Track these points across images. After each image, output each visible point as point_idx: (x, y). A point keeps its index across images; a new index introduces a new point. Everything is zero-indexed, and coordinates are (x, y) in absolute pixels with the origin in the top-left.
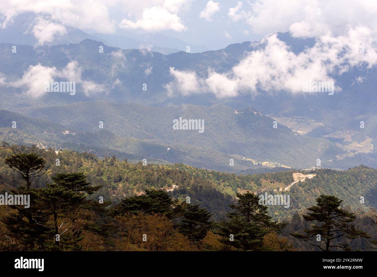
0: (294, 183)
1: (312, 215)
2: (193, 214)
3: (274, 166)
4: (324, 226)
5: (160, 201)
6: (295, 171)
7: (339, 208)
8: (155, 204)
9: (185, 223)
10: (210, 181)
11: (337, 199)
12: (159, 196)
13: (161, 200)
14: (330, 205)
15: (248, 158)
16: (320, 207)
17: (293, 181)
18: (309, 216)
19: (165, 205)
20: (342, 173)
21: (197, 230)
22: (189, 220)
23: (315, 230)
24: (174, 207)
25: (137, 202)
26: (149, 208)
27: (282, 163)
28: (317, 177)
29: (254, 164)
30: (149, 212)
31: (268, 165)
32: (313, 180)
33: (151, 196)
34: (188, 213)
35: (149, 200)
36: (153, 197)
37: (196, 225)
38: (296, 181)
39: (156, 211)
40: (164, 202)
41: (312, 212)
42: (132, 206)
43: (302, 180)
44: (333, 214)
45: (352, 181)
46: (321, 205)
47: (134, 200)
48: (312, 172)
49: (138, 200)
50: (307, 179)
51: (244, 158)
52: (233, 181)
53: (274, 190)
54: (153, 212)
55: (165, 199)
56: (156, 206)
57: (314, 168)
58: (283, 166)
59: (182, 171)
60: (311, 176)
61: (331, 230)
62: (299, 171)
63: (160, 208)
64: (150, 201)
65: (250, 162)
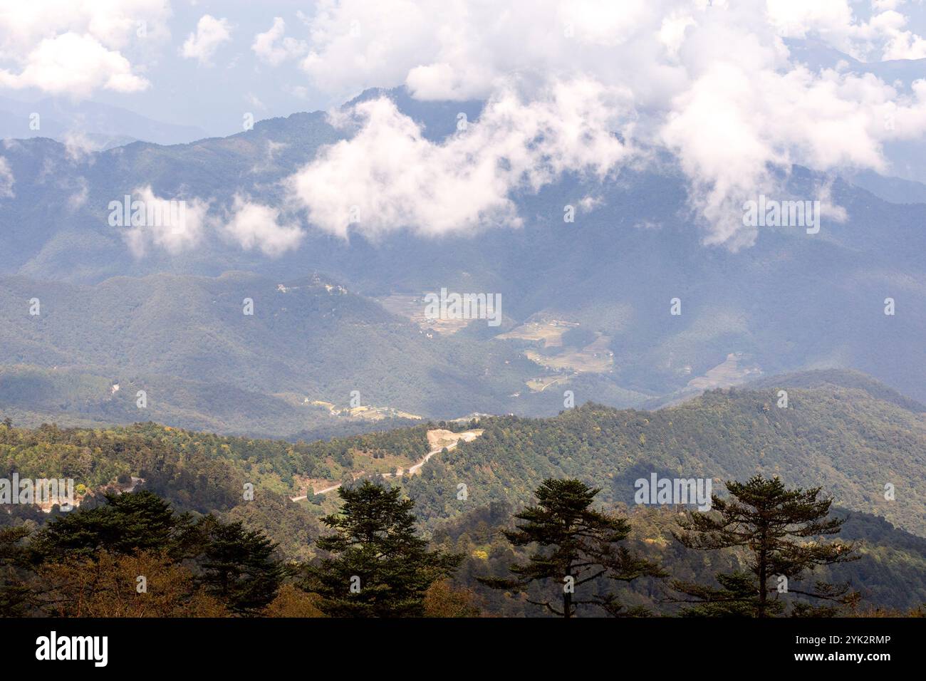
0: (431, 454)
1: (526, 529)
2: (229, 547)
3: (381, 417)
4: (556, 556)
5: (144, 520)
6: (431, 426)
7: (590, 508)
8: (133, 528)
9: (210, 571)
10: (226, 462)
12: (141, 507)
13: (148, 517)
14: (571, 503)
15: (317, 398)
16: (544, 510)
17: (428, 449)
18: (518, 532)
19: (159, 528)
20: (543, 424)
21: (239, 587)
22: (218, 562)
23: (539, 566)
24: (180, 533)
25: (87, 527)
26: (120, 540)
27: (399, 408)
28: (485, 437)
29: (333, 413)
30: (127, 550)
31: (366, 415)
32: (476, 446)
33: (122, 510)
34: (215, 546)
35: (118, 518)
36: (128, 510)
37: (237, 573)
38: (436, 449)
39: (142, 546)
40: (155, 521)
41: (525, 522)
42: (75, 536)
43: (451, 447)
44: (577, 524)
45: (569, 443)
46: (549, 505)
47: (79, 521)
48: (473, 426)
49: (91, 520)
50: (462, 444)
51: (306, 400)
52: (281, 458)
53: (384, 475)
54: (136, 548)
55: (156, 512)
56: (138, 533)
57: (477, 417)
58: (401, 414)
59: (154, 440)
60: (470, 436)
61: (574, 562)
62: (442, 425)
63: (146, 536)
64: (122, 521)
65: (321, 408)
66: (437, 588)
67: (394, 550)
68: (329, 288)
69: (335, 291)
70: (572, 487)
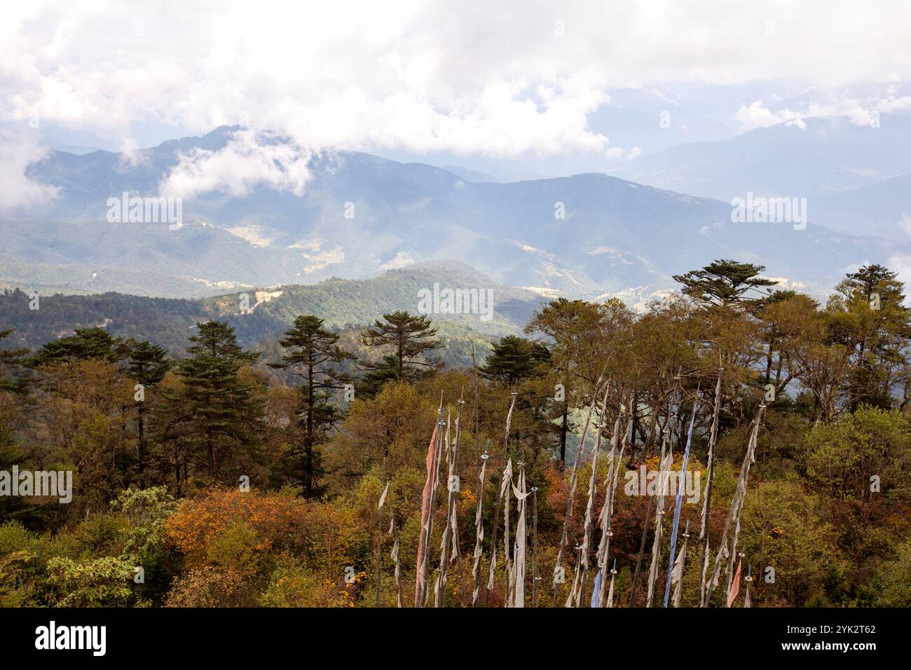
0: (257, 304)
1: (290, 340)
2: (142, 354)
3: (232, 287)
4: (305, 351)
5: (96, 342)
6: (257, 290)
7: (320, 329)
8: (90, 346)
9: (133, 366)
11: (317, 319)
12: (94, 335)
13: (98, 340)
14: (310, 327)
15: (200, 278)
16: (298, 330)
17: (256, 301)
18: (286, 341)
19: (104, 346)
20: (311, 288)
21: (149, 372)
22: (137, 361)
23: (296, 357)
24: (116, 348)
25: (65, 346)
26: (82, 352)
27: (241, 282)
28: (284, 295)
29: (208, 285)
30: (85, 357)
31: (225, 286)
32: (280, 299)
33: (84, 337)
34: (135, 353)
35: (82, 341)
36: (87, 338)
37: (148, 366)
38: (260, 301)
39: (93, 355)
40: (101, 342)
41: (290, 337)
42: (58, 351)
43: (267, 300)
44: (315, 337)
45: (325, 296)
46: (300, 327)
47: (60, 344)
48: (278, 290)
49: (66, 343)
50: (272, 298)
51: (195, 279)
52: (183, 308)
53: (235, 314)
54: (89, 357)
55: (102, 338)
56: (92, 349)
57: (280, 285)
58: (243, 285)
60: (277, 295)
61: (313, 354)
62: (263, 290)
63: (97, 350)
64: (83, 343)
65: (202, 283)
66: (244, 369)
67: (225, 352)
68: (204, 224)
69: (207, 226)
70: (311, 319)
